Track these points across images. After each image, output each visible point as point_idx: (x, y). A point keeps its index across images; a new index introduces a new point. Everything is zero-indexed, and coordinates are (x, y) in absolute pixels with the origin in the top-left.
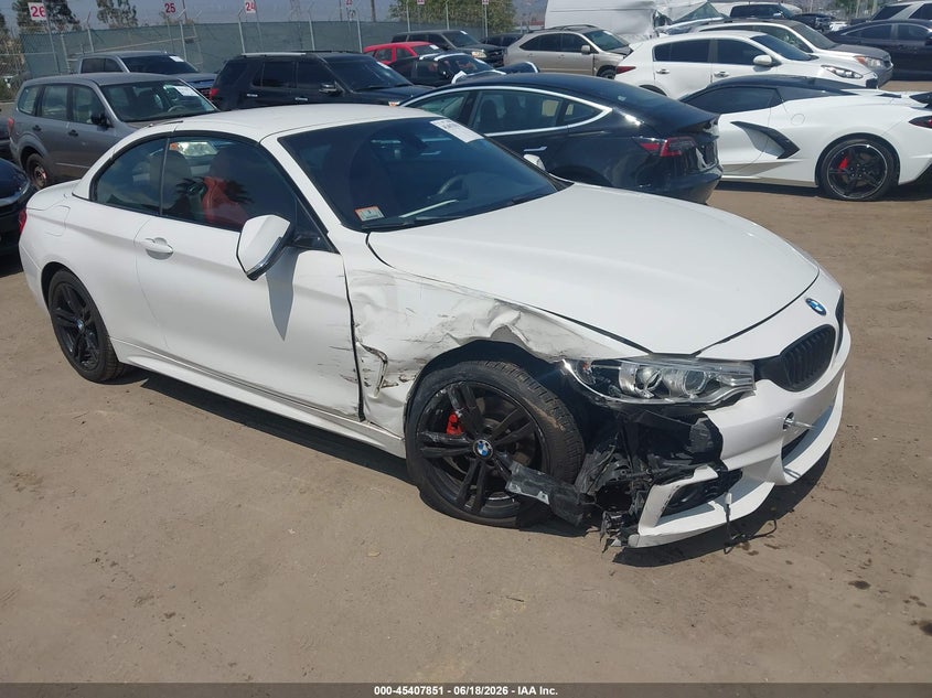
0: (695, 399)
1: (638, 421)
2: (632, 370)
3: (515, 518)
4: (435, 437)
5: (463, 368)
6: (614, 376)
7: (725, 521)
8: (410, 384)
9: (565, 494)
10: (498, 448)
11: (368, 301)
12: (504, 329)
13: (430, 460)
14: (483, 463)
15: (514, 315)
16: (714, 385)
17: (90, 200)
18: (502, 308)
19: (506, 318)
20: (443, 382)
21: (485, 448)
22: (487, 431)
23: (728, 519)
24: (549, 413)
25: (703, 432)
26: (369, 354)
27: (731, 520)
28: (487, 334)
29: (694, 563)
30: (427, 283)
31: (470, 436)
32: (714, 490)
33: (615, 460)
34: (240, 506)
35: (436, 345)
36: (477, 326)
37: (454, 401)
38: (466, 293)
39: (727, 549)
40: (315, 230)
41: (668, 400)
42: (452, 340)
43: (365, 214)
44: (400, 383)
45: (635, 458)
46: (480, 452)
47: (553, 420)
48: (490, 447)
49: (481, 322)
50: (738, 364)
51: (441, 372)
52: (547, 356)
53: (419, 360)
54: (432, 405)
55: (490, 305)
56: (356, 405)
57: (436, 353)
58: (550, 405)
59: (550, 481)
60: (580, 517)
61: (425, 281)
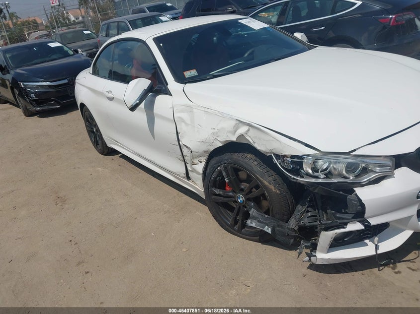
0: (353, 180)
1: (316, 191)
2: (311, 161)
3: (258, 237)
4: (217, 191)
5: (226, 157)
6: (300, 165)
7: (375, 253)
8: (203, 164)
9: (282, 228)
10: (248, 199)
11: (183, 121)
12: (241, 136)
13: (217, 203)
14: (242, 206)
15: (246, 128)
16: (365, 171)
17: (93, 74)
18: (240, 124)
19: (242, 130)
20: (219, 164)
21: (241, 199)
22: (242, 190)
23: (376, 252)
24: (269, 183)
25: (354, 201)
26: (185, 148)
27: (378, 253)
28: (234, 139)
29: (357, 274)
30: (207, 110)
31: (234, 191)
32: (368, 234)
33: (308, 211)
34: (136, 218)
35: (211, 144)
36: (229, 134)
37: (224, 174)
38: (223, 116)
39: (381, 268)
40: (163, 84)
41: (335, 180)
42: (218, 141)
43: (188, 74)
44: (199, 163)
45: (320, 211)
46: (239, 201)
47: (272, 187)
48: (244, 199)
49: (230, 132)
50: (382, 158)
51: (217, 158)
52: (264, 152)
53: (205, 152)
54: (215, 175)
55: (234, 123)
56: (185, 173)
57: (212, 149)
58: (271, 178)
59: (272, 221)
60: (292, 241)
61: (206, 110)
